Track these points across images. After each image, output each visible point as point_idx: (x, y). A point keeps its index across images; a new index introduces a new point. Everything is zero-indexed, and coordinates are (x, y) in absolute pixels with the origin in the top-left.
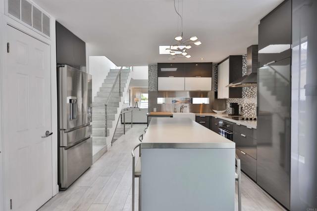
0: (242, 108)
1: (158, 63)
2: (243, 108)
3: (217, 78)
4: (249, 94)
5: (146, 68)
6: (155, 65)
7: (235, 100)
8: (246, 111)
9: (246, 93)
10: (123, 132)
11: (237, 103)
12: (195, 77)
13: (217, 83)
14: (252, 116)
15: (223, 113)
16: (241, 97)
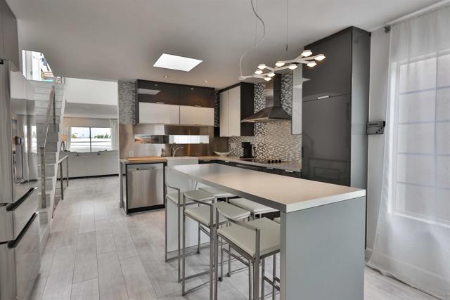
0: (254, 148)
1: (139, 80)
2: (256, 149)
4: (264, 131)
5: (114, 86)
6: (131, 83)
7: (247, 139)
8: (260, 152)
9: (261, 130)
10: (61, 196)
11: (250, 143)
12: (193, 105)
14: (270, 157)
15: (227, 155)
16: (253, 135)
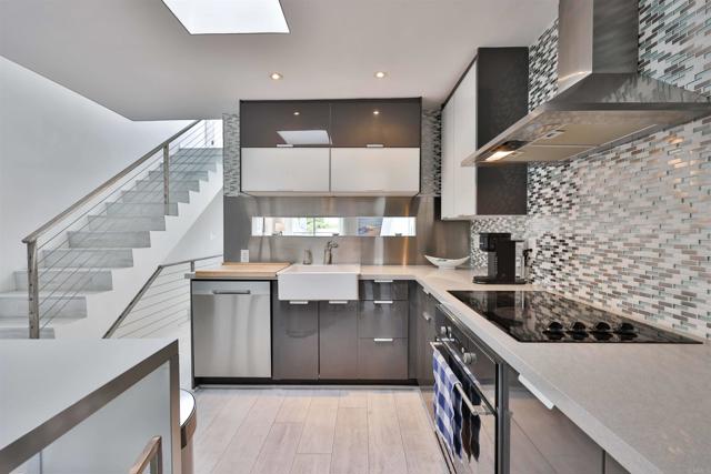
0: (526, 252)
1: (241, 102)
2: (533, 255)
3: (440, 154)
4: (561, 195)
7: (500, 224)
8: (548, 266)
9: (548, 192)
11: (509, 235)
13: (439, 169)
15: (457, 268)
16: (524, 211)
